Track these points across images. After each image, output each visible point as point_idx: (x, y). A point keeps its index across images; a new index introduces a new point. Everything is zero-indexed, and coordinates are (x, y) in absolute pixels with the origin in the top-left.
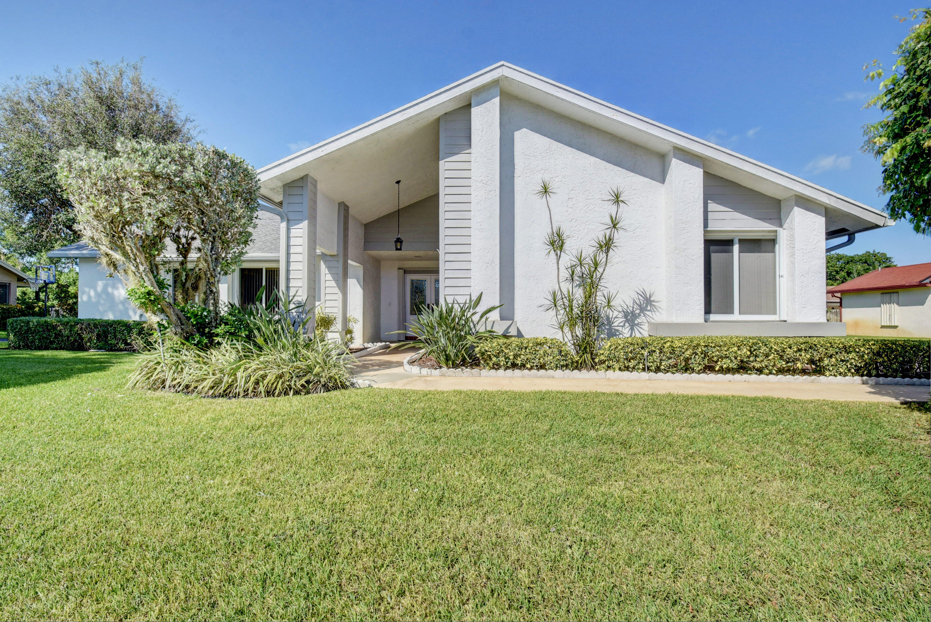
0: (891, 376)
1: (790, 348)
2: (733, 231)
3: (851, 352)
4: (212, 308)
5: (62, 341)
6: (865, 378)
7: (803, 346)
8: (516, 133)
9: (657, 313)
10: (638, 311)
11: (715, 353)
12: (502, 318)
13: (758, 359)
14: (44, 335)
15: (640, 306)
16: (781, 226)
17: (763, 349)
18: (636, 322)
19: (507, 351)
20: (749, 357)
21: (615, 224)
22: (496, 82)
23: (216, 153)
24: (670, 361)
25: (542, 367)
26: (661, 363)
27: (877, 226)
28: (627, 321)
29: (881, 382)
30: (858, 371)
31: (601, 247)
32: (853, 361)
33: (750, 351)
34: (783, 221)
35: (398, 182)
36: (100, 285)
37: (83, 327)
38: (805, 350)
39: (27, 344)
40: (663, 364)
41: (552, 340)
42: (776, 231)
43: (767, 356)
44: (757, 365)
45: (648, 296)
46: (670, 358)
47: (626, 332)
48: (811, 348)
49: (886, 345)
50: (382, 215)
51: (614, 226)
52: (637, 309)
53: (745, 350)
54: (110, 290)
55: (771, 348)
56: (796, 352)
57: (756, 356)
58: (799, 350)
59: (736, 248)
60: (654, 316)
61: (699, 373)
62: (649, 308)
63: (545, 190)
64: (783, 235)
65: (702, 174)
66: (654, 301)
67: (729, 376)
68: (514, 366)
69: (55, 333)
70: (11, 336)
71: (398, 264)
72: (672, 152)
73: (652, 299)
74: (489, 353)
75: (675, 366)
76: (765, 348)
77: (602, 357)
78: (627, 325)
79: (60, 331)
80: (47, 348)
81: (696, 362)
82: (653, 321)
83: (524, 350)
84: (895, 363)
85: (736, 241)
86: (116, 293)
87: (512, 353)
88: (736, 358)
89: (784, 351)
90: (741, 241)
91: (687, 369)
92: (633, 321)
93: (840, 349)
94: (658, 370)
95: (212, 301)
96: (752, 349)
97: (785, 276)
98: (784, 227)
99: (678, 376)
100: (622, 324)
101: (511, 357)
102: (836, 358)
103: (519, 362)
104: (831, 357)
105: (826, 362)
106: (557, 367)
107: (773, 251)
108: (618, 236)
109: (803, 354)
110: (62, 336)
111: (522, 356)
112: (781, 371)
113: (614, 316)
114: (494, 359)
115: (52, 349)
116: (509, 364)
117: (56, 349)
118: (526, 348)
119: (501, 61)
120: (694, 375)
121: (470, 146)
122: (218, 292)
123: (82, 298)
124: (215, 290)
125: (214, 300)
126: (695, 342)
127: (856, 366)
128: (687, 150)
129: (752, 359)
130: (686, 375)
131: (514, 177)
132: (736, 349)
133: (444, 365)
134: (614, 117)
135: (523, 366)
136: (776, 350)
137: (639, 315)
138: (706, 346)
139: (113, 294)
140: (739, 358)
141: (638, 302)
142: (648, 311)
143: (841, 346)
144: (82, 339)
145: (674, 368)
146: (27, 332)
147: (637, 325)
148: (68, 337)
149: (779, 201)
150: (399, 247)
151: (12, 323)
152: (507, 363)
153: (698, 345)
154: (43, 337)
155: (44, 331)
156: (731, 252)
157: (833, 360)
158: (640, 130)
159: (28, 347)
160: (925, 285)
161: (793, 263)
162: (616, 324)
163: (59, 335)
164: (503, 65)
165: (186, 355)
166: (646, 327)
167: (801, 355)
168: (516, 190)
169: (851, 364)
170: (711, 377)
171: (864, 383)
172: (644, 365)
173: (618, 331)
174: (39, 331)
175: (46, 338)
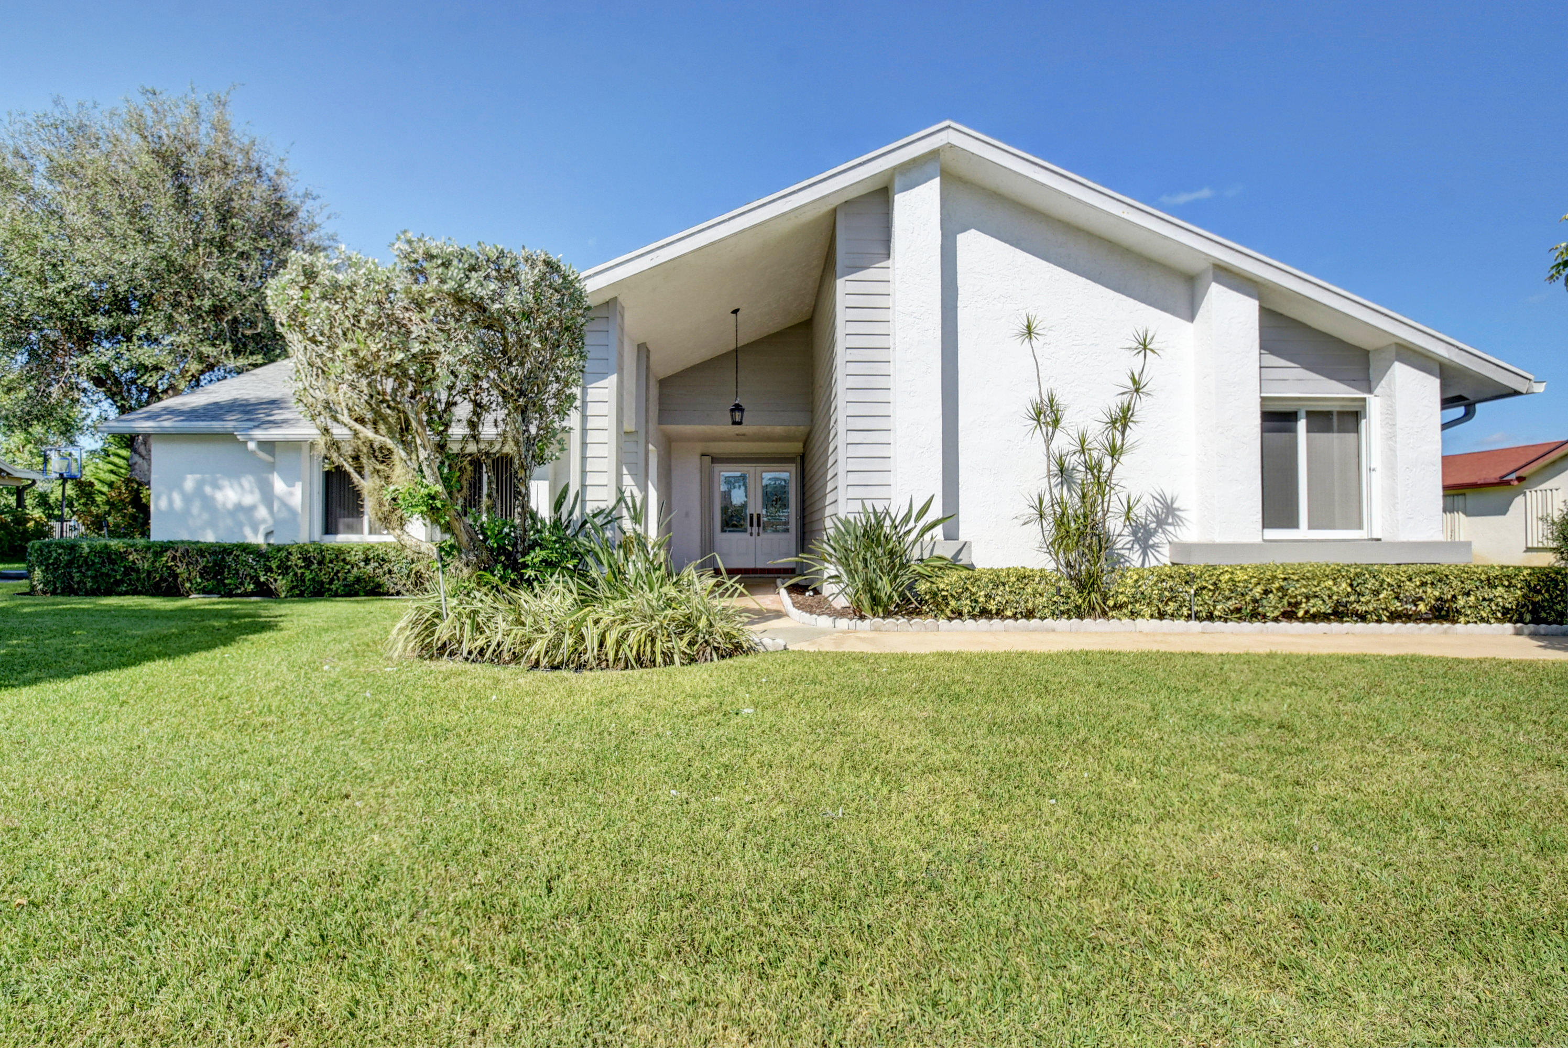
0: (1555, 622)
1: (1410, 580)
2: (1299, 399)
3: (1496, 587)
4: (517, 521)
5: (138, 579)
6: (1519, 625)
7: (1429, 578)
8: (959, 237)
9: (1183, 529)
10: (1153, 525)
11: (1297, 590)
12: (947, 538)
13: (1362, 599)
14: (104, 570)
15: (1156, 516)
16: (1370, 391)
17: (1372, 584)
18: (1151, 542)
19: (974, 590)
20: (1348, 595)
21: (1138, 387)
22: (934, 154)
23: (547, 263)
24: (1230, 603)
25: (1029, 614)
26: (1214, 606)
27: (1516, 393)
28: (1137, 540)
29: (1542, 632)
30: (1506, 615)
31: (1114, 422)
32: (1500, 600)
33: (1351, 585)
34: (1373, 384)
35: (735, 312)
36: (189, 483)
37: (178, 554)
38: (1432, 584)
39: (70, 587)
40: (1219, 607)
41: (1042, 570)
42: (1364, 400)
43: (1376, 593)
44: (1361, 609)
45: (1169, 501)
46: (1229, 598)
47: (1135, 558)
48: (1440, 581)
49: (1547, 575)
50: (689, 366)
51: (1137, 390)
52: (1152, 522)
53: (1344, 585)
54: (208, 490)
55: (1383, 580)
56: (1418, 587)
57: (1360, 594)
58: (1423, 584)
59: (1302, 425)
60: (1179, 533)
61: (1276, 620)
62: (1170, 520)
63: (1029, 331)
64: (1375, 405)
65: (1257, 308)
66: (1178, 510)
67: (1322, 626)
68: (985, 613)
69: (125, 567)
70: (38, 573)
71: (700, 447)
72: (1211, 273)
73: (1175, 506)
74: (944, 593)
75: (1238, 610)
76: (1373, 581)
77: (1122, 599)
78: (1136, 547)
79: (134, 562)
80: (109, 593)
81: (1271, 605)
82: (1176, 540)
83: (1001, 588)
84: (1559, 603)
85: (1302, 414)
86: (219, 496)
87: (982, 593)
88: (1330, 597)
89: (1399, 586)
90: (1310, 414)
91: (1256, 616)
92: (1146, 540)
93: (1482, 581)
94: (1210, 617)
95: (519, 509)
96: (1355, 584)
97: (1379, 469)
98: (1377, 391)
99: (1245, 625)
100: (1129, 546)
101: (982, 599)
102: (1476, 596)
103: (992, 606)
104: (1468, 594)
105: (1461, 601)
106: (1053, 614)
107: (1357, 430)
108: (1141, 406)
109: (1429, 591)
110: (138, 571)
111: (998, 598)
112: (1395, 617)
113: (1117, 533)
114: (953, 603)
115: (120, 594)
116: (977, 610)
117: (126, 593)
118: (1004, 584)
119: (944, 119)
120: (1270, 625)
121: (888, 256)
122: (527, 494)
123: (156, 505)
124: (524, 491)
125: (523, 508)
126: (1269, 573)
127: (1503, 607)
128: (1234, 269)
129: (1352, 598)
130: (1257, 625)
131: (956, 307)
132: (1331, 583)
133: (867, 612)
134: (1125, 216)
135: (999, 613)
136: (1389, 584)
137: (1156, 531)
138: (1285, 579)
139: (213, 499)
140: (1335, 598)
141: (1154, 511)
142: (1170, 524)
143: (1483, 577)
144: (176, 576)
145: (1237, 614)
146: (69, 564)
147: (1152, 546)
148: (149, 573)
149: (1366, 353)
150: (738, 419)
151: (40, 549)
152: (973, 609)
153: (1274, 577)
154: (102, 574)
155: (103, 562)
156: (1294, 431)
157: (1472, 598)
158: (1166, 238)
159: (69, 591)
160: (1508, 483)
161: (1393, 450)
162: (1119, 546)
163: (132, 569)
164: (948, 127)
165: (481, 601)
166: (1166, 550)
167: (1425, 592)
168: (959, 330)
169: (1497, 605)
170: (1296, 627)
171: (1518, 633)
172: (1190, 609)
173: (1123, 556)
174: (94, 563)
175: (108, 575)
